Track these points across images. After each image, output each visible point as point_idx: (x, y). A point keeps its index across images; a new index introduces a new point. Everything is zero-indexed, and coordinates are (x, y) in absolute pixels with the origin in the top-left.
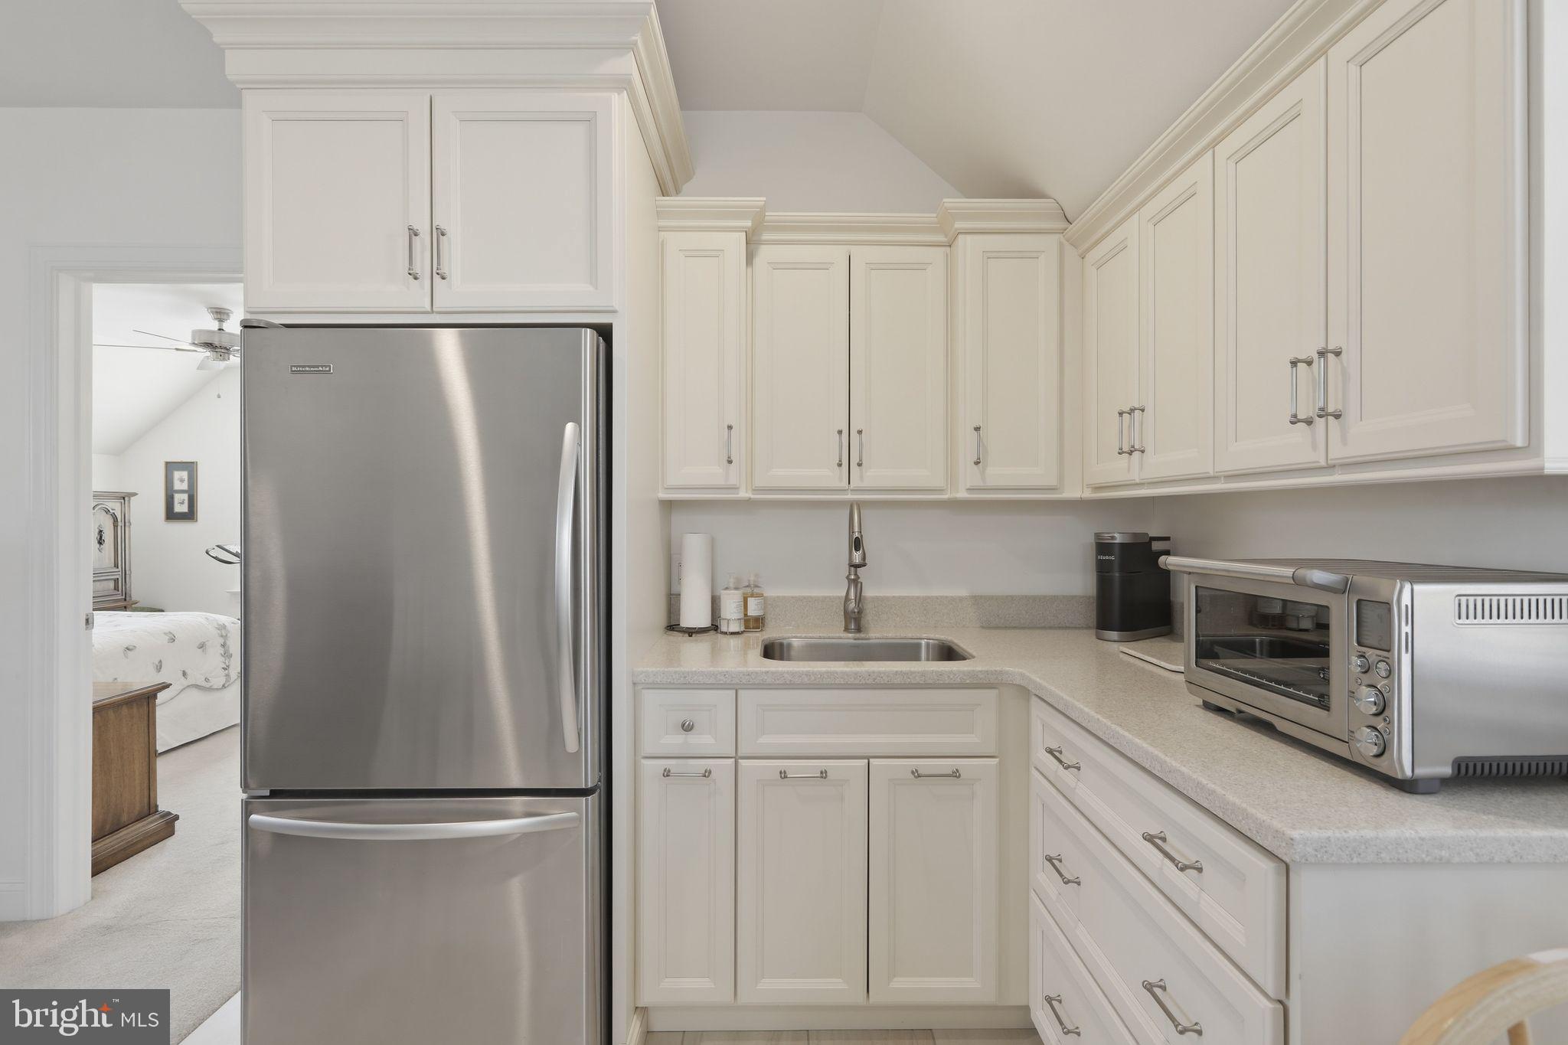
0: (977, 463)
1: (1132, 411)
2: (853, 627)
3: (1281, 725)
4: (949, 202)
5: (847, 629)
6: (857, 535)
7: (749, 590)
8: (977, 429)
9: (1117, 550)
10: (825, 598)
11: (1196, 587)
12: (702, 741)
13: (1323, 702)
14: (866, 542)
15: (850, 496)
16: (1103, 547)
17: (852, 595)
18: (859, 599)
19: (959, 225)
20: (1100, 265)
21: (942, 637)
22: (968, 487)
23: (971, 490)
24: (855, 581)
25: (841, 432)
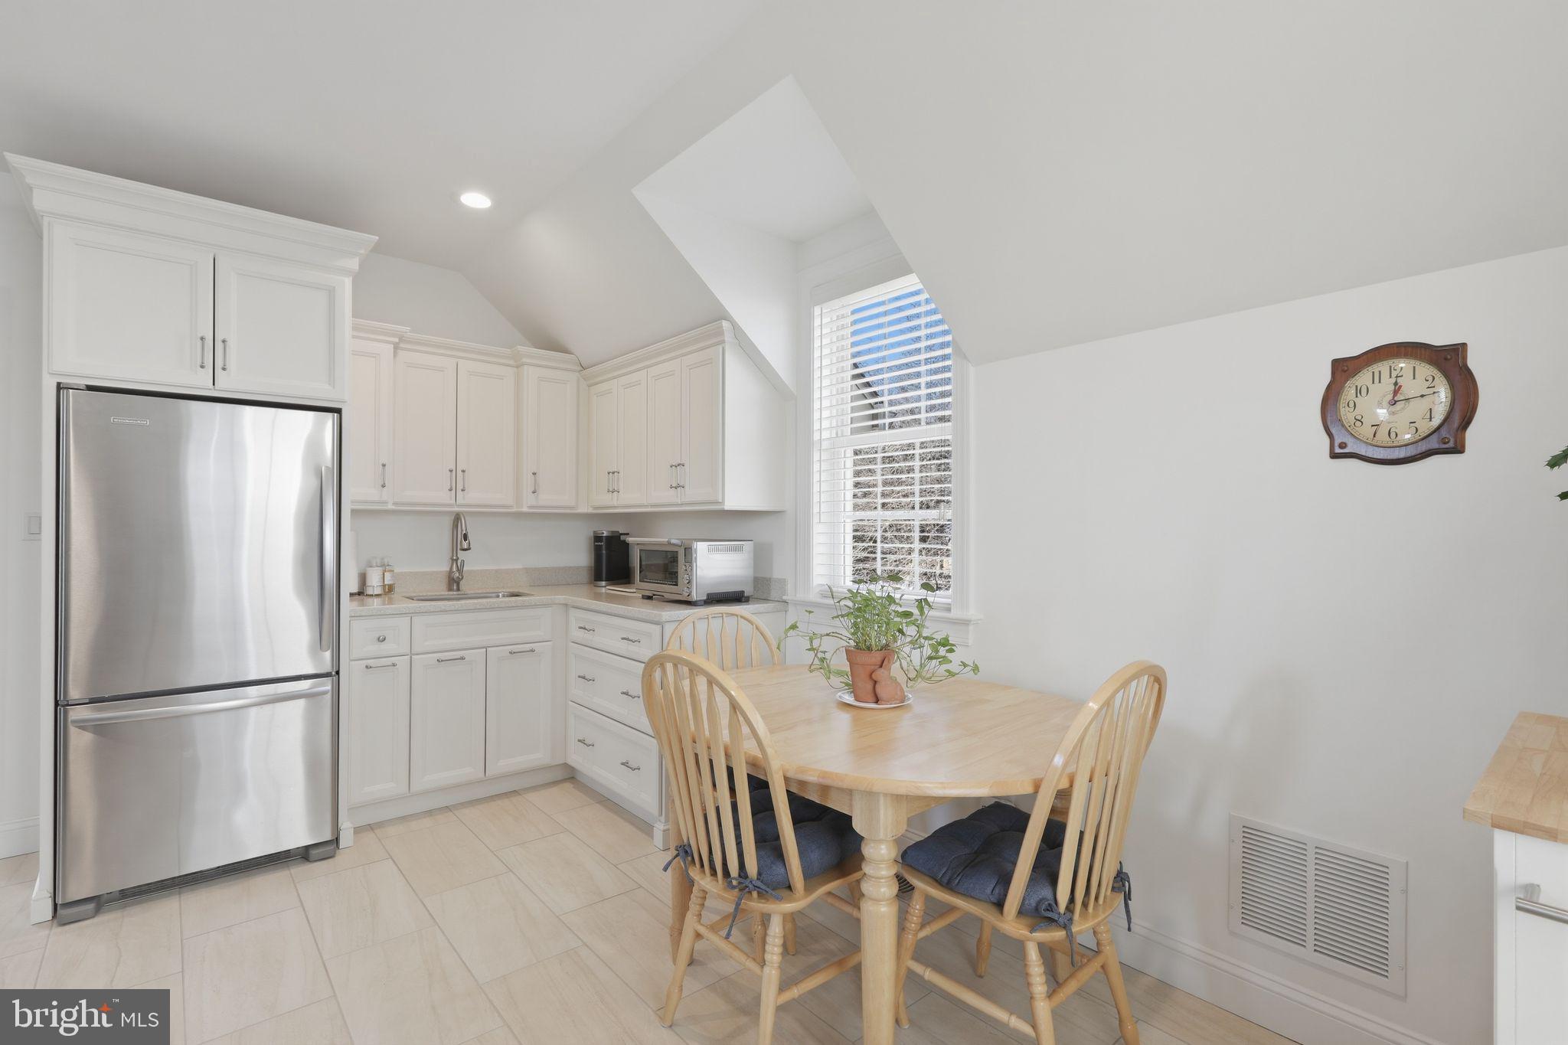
0: (534, 492)
1: (613, 473)
2: (455, 588)
4: (520, 348)
5: (450, 589)
6: (464, 531)
7: (386, 568)
8: (534, 474)
9: (604, 540)
10: (434, 572)
11: (641, 551)
12: (388, 647)
13: (676, 583)
14: (469, 535)
15: (456, 509)
16: (597, 538)
17: (454, 569)
18: (460, 569)
19: (524, 360)
20: (597, 396)
22: (528, 505)
23: (530, 507)
24: (457, 560)
25: (451, 471)
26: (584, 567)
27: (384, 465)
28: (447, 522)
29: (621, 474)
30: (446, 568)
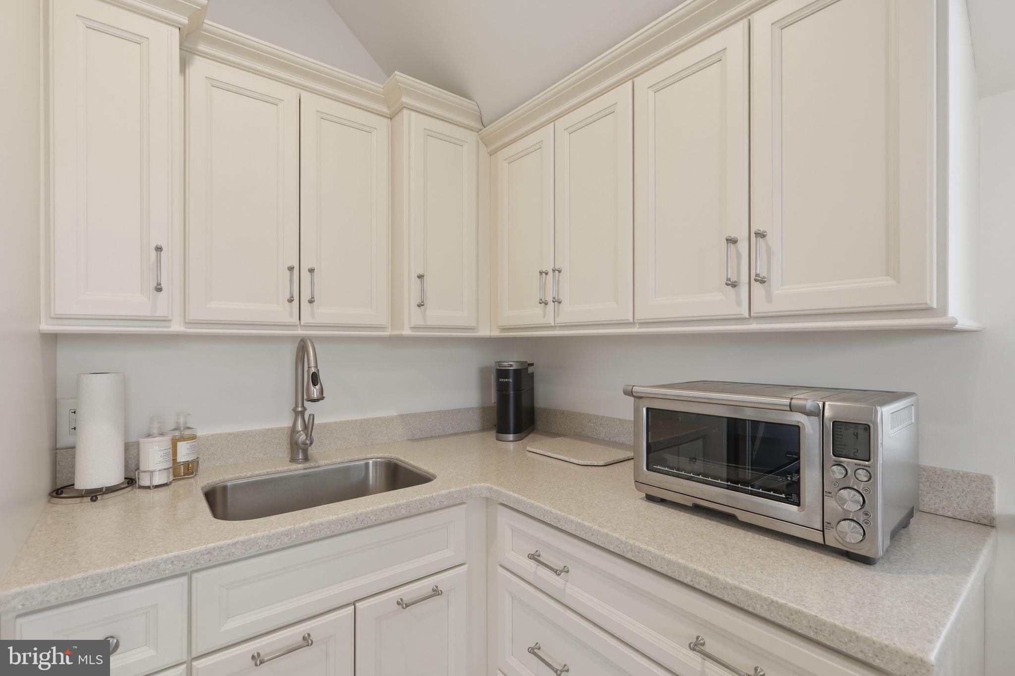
0: (419, 306)
2: (300, 457)
3: (742, 516)
5: (293, 460)
6: (313, 370)
7: (177, 433)
8: (420, 277)
9: (511, 374)
10: (268, 430)
11: (648, 409)
13: (792, 498)
14: (322, 377)
15: (300, 332)
16: (502, 372)
17: (300, 427)
18: (308, 428)
19: (405, 100)
20: (511, 161)
21: (386, 455)
22: (412, 326)
23: (413, 328)
24: (302, 413)
25: (291, 269)
26: (477, 407)
27: (159, 249)
28: (289, 353)
29: (565, 276)
30: (286, 422)
